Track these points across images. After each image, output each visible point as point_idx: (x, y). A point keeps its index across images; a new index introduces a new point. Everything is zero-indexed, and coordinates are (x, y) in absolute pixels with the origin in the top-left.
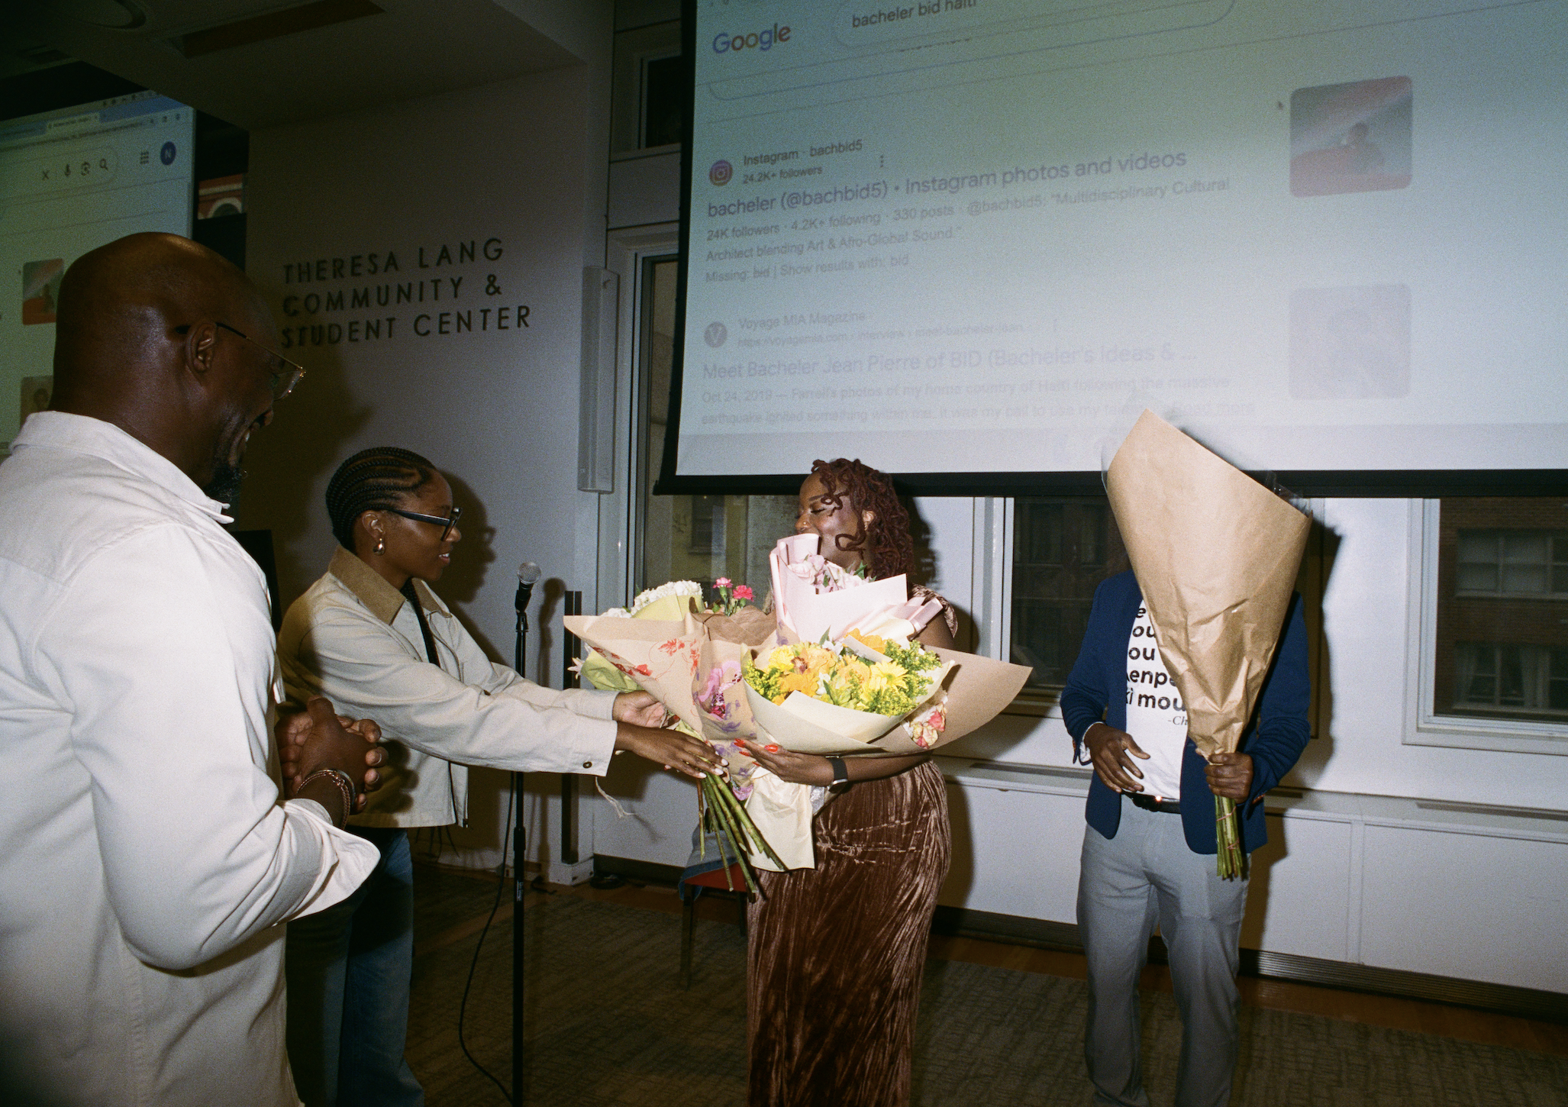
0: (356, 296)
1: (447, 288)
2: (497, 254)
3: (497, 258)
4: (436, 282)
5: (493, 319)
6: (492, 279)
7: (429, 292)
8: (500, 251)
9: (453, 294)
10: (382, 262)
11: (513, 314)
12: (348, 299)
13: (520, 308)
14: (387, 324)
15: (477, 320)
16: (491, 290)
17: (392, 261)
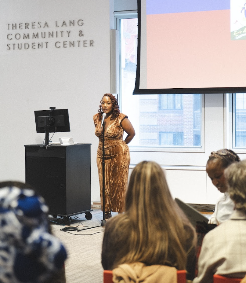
0: (34, 35)
1: (65, 34)
2: (82, 24)
3: (82, 25)
4: (62, 32)
5: (81, 43)
6: (81, 32)
7: (59, 34)
8: (83, 23)
9: (68, 36)
10: (43, 25)
11: (88, 43)
12: (31, 36)
13: (90, 41)
14: (45, 44)
15: (76, 44)
16: (81, 35)
17: (46, 24)
